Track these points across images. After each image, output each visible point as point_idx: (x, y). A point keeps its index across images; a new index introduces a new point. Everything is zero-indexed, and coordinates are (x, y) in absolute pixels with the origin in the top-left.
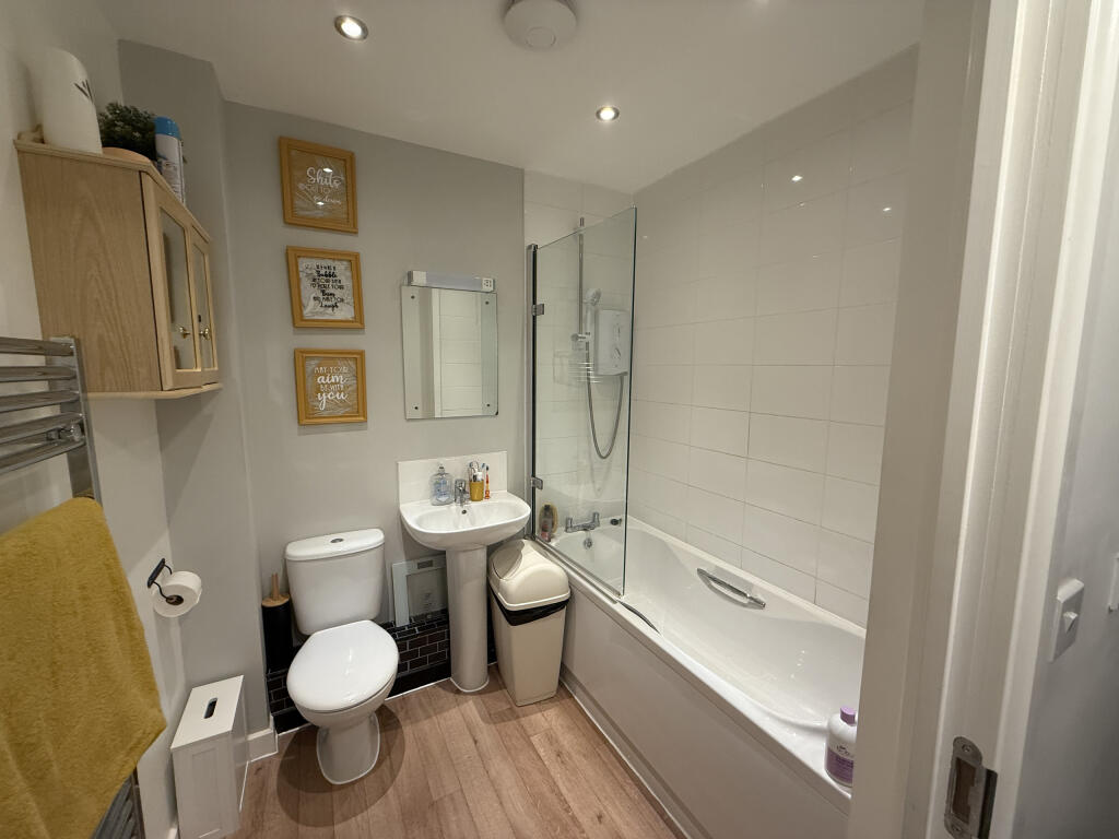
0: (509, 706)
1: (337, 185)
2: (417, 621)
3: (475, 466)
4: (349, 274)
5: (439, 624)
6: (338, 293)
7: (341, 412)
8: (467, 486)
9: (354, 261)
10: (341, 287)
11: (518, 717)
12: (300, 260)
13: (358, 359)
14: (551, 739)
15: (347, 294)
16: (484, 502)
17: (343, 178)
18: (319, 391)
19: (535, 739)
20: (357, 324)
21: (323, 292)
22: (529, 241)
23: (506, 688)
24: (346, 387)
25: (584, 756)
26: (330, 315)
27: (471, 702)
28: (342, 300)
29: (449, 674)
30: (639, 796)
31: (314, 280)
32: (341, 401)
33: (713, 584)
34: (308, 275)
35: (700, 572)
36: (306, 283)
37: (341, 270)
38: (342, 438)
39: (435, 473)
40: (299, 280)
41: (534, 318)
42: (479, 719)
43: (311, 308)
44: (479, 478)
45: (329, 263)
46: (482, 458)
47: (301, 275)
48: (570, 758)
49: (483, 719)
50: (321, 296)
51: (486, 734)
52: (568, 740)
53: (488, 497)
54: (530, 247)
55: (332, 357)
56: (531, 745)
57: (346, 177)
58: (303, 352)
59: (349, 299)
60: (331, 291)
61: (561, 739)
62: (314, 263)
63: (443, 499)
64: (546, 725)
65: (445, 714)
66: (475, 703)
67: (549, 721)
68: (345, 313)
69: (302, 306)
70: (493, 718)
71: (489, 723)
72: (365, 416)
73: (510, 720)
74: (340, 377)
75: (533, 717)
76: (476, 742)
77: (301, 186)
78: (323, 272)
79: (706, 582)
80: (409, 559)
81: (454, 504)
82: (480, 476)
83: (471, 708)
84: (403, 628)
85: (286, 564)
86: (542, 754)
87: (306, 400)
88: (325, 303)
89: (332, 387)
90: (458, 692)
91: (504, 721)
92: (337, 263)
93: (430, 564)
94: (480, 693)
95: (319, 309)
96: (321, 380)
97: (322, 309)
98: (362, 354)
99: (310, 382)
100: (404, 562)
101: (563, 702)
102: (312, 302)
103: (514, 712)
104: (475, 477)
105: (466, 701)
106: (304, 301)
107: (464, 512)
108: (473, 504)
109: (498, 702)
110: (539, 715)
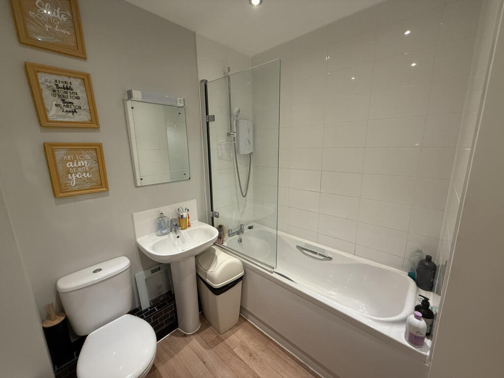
0: (216, 336)
1: (65, 19)
2: (155, 303)
3: (181, 210)
4: (83, 89)
5: (168, 302)
6: (76, 102)
7: (88, 186)
8: (178, 222)
9: (86, 79)
10: (78, 98)
11: (223, 340)
12: (39, 74)
13: (97, 150)
14: (244, 348)
15: (83, 102)
16: (188, 229)
17: (69, 15)
18: (69, 172)
19: (236, 350)
20: (94, 124)
21: (63, 101)
22: (201, 78)
23: (211, 325)
24: (91, 169)
25: (263, 351)
26: (70, 118)
27: (194, 340)
28: (80, 108)
29: (177, 326)
30: (295, 364)
31: (54, 91)
32: (88, 178)
33: (305, 251)
34: (48, 87)
35: (298, 247)
36: (47, 94)
37: (76, 84)
38: (90, 203)
39: (157, 217)
40: (40, 91)
41: (208, 123)
42: (202, 348)
43: (54, 113)
44: (185, 216)
45: (66, 79)
46: (184, 205)
47: (42, 86)
48: (257, 355)
49: (205, 348)
50: (61, 103)
51: (209, 355)
52: (252, 345)
53: (189, 226)
54: (202, 81)
55: (76, 148)
56: (235, 355)
57: (72, 14)
58: (52, 145)
59: (86, 107)
60: (70, 100)
61: (248, 345)
62: (53, 78)
63: (165, 231)
64: (238, 340)
65: (182, 351)
66: (196, 339)
67: (239, 338)
68: (82, 116)
69: (45, 111)
70: (210, 345)
71: (208, 349)
72: (107, 187)
73: (219, 343)
74: (86, 162)
75: (231, 338)
76: (204, 363)
77: (32, 14)
78: (61, 85)
79: (302, 251)
80: (145, 269)
81: (171, 233)
82: (185, 215)
83: (195, 343)
84: (147, 310)
85: (58, 294)
86: (242, 358)
87: (58, 179)
88: (65, 109)
89: (79, 169)
90: (185, 335)
91: (216, 345)
92: (72, 80)
93: (159, 269)
94: (197, 332)
95: (61, 113)
96: (69, 165)
97: (64, 114)
98: (100, 145)
99: (60, 167)
100: (143, 272)
101: (243, 324)
102: (54, 108)
103: (220, 338)
104: (182, 216)
105: (192, 340)
106: (48, 107)
107: (178, 237)
108: (183, 232)
109: (209, 334)
110: (233, 335)
